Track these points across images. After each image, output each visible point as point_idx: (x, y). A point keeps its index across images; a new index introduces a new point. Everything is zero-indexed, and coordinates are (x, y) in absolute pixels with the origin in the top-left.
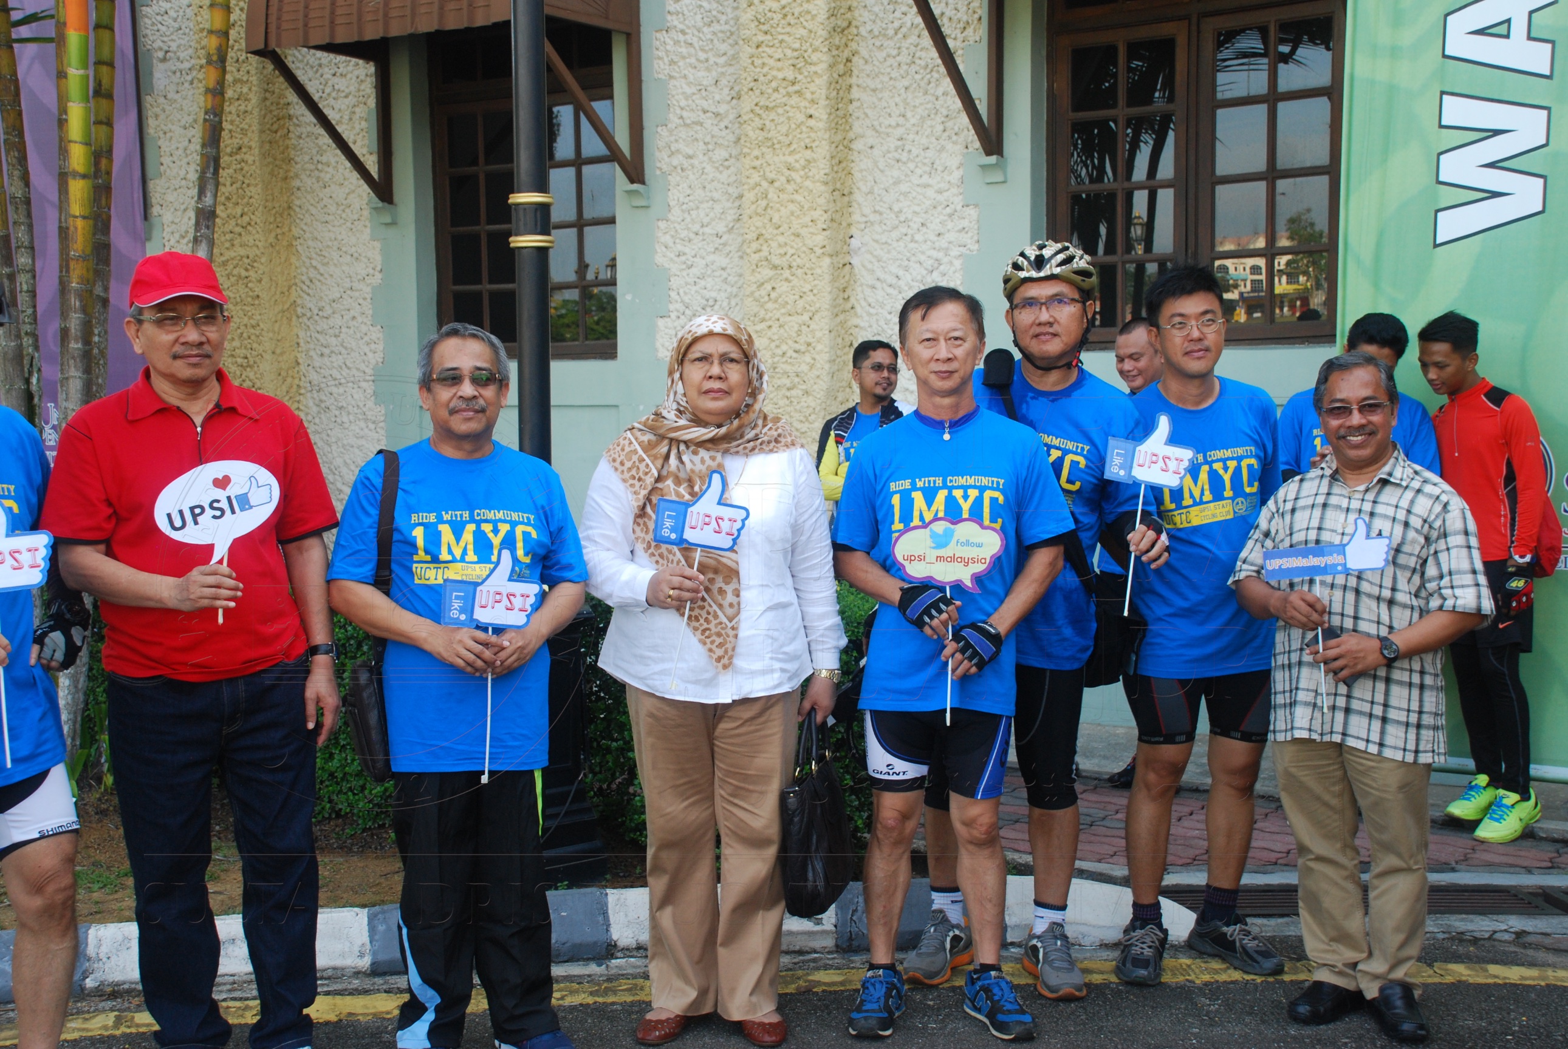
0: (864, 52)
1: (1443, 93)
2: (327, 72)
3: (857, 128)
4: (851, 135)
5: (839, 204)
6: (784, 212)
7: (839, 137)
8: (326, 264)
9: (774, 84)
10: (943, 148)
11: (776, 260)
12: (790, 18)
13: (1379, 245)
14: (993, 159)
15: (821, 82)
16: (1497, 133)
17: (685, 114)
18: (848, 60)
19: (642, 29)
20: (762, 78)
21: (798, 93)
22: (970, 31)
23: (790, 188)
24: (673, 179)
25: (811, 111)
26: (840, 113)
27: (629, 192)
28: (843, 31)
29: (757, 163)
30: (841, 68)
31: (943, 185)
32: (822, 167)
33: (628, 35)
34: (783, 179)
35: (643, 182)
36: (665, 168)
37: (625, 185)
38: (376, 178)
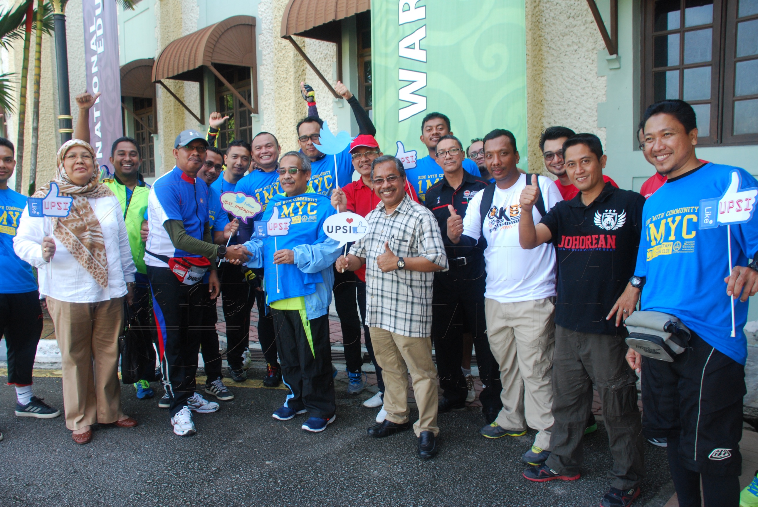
2: (191, 86)
6: (285, 120)
9: (281, 79)
10: (328, 98)
11: (283, 136)
12: (285, 59)
13: (385, 123)
14: (337, 100)
15: (292, 77)
16: (413, 82)
17: (267, 91)
18: (304, 70)
19: (258, 66)
20: (279, 78)
21: (287, 81)
23: (286, 112)
24: (265, 112)
25: (290, 87)
27: (254, 117)
29: (278, 105)
30: (300, 73)
31: (329, 109)
32: (293, 105)
33: (253, 68)
34: (284, 110)
35: (258, 113)
36: (263, 108)
37: (252, 115)
38: (200, 118)
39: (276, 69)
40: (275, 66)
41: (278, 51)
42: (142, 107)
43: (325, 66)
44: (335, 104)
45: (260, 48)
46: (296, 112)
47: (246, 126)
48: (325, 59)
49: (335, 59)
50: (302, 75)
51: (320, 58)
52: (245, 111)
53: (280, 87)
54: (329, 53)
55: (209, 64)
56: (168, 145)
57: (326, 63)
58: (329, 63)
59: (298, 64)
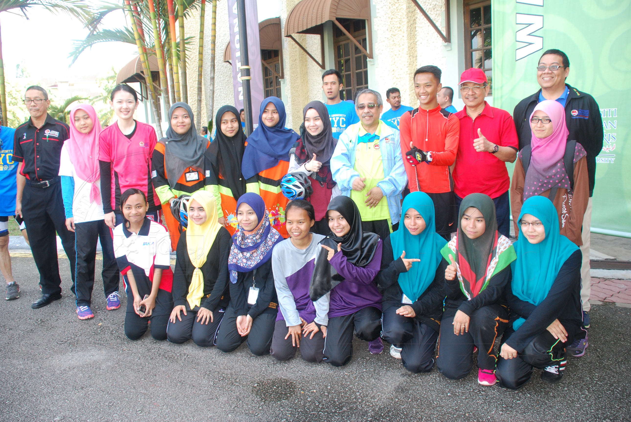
0: (418, 17)
1: (517, 13)
2: (313, 38)
3: (418, 38)
4: (416, 40)
5: (412, 60)
6: (398, 63)
7: (412, 41)
8: (314, 86)
9: (395, 29)
12: (399, 11)
13: (503, 62)
14: (446, 44)
15: (405, 27)
16: (530, 24)
17: (381, 39)
18: (414, 20)
19: (372, 18)
20: (393, 28)
21: (400, 30)
22: (442, 8)
23: (399, 56)
24: (379, 57)
25: (403, 35)
26: (412, 35)
27: (369, 61)
28: (412, 12)
29: (392, 50)
30: (412, 22)
32: (406, 50)
33: (368, 20)
34: (398, 54)
35: (373, 58)
36: (377, 54)
37: (368, 59)
38: (321, 64)
39: (390, 20)
40: (389, 18)
41: (392, 5)
42: (270, 57)
43: (434, 15)
44: (444, 47)
45: (374, 4)
46: (409, 55)
47: (361, 69)
48: (434, 9)
49: (444, 9)
50: (413, 24)
51: (429, 8)
52: (360, 57)
53: (394, 35)
54: (437, 4)
55: (334, 19)
56: (294, 88)
57: (435, 13)
58: (438, 12)
59: (410, 15)
